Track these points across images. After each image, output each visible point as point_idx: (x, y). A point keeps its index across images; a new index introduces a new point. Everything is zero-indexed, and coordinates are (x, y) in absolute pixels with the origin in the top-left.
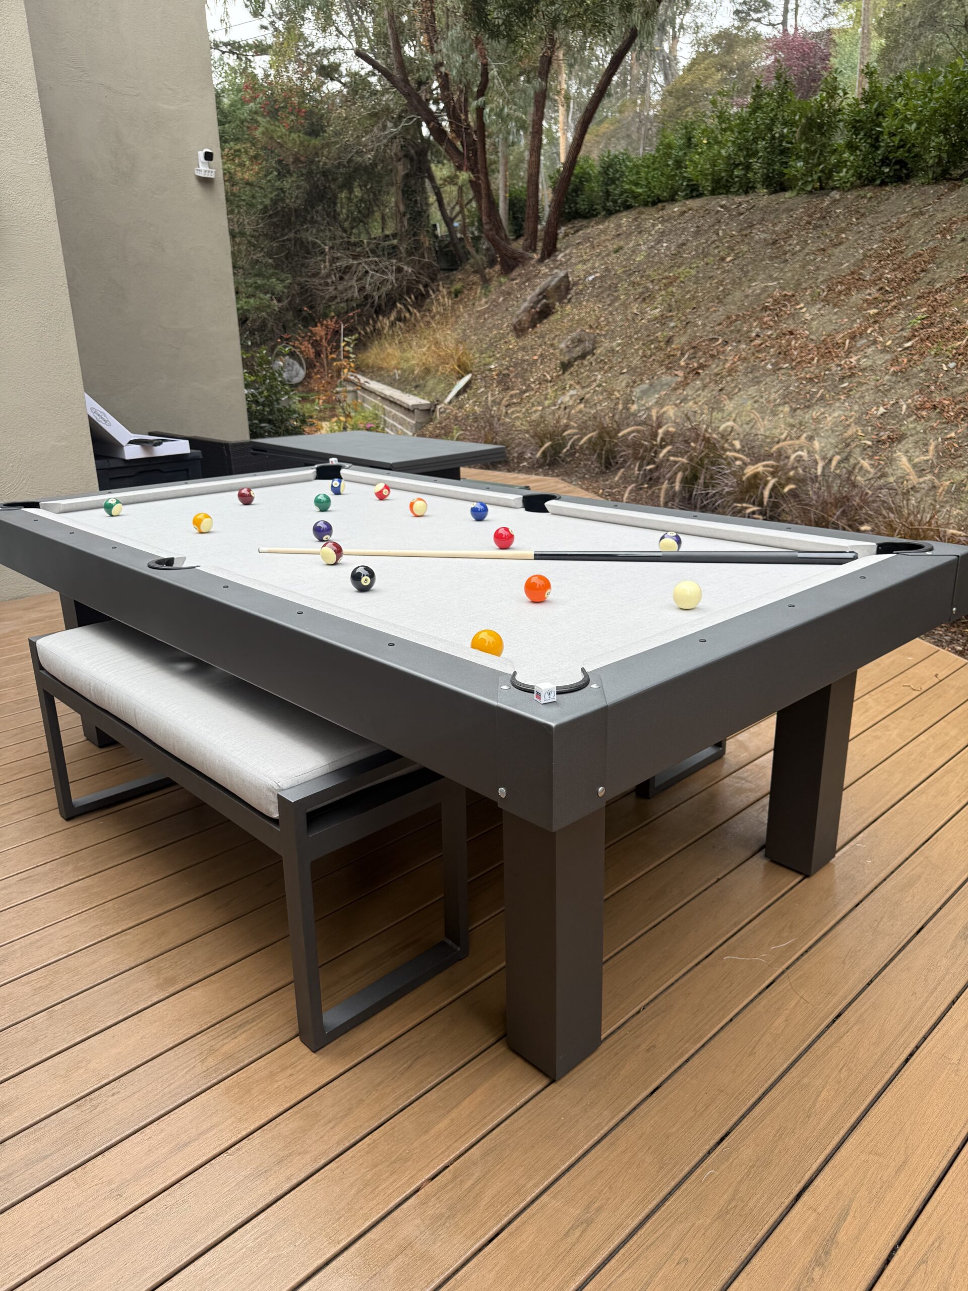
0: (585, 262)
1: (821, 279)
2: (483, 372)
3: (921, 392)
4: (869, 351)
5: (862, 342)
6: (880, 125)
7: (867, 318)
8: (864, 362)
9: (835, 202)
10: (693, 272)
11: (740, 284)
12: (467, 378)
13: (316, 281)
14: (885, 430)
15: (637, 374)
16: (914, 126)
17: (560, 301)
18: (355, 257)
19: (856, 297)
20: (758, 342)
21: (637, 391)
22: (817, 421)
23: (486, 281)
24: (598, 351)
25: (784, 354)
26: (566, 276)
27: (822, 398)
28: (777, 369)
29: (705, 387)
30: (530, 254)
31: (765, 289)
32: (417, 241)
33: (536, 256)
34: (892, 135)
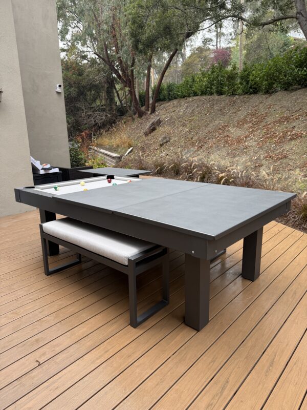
0: (164, 115)
1: (235, 120)
2: (136, 147)
3: (266, 152)
4: (251, 141)
5: (248, 139)
6: (249, 78)
7: (249, 132)
8: (250, 144)
9: (237, 99)
10: (197, 118)
11: (212, 122)
12: (131, 148)
13: (81, 119)
14: (257, 163)
15: (183, 148)
16: (258, 79)
17: (158, 126)
18: (93, 112)
19: (246, 126)
20: (218, 138)
21: (183, 153)
22: (237, 161)
23: (133, 119)
24: (171, 141)
25: (226, 142)
26: (160, 119)
27: (238, 154)
28: (224, 146)
29: (204, 151)
30: (147, 112)
31: (219, 123)
32: (111, 107)
33: (149, 112)
34: (252, 81)
